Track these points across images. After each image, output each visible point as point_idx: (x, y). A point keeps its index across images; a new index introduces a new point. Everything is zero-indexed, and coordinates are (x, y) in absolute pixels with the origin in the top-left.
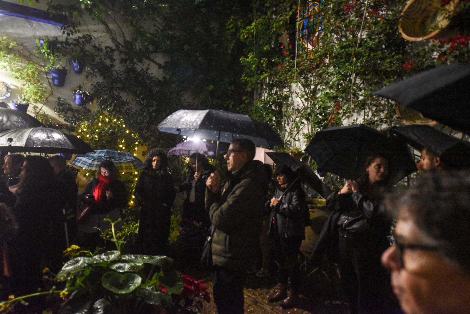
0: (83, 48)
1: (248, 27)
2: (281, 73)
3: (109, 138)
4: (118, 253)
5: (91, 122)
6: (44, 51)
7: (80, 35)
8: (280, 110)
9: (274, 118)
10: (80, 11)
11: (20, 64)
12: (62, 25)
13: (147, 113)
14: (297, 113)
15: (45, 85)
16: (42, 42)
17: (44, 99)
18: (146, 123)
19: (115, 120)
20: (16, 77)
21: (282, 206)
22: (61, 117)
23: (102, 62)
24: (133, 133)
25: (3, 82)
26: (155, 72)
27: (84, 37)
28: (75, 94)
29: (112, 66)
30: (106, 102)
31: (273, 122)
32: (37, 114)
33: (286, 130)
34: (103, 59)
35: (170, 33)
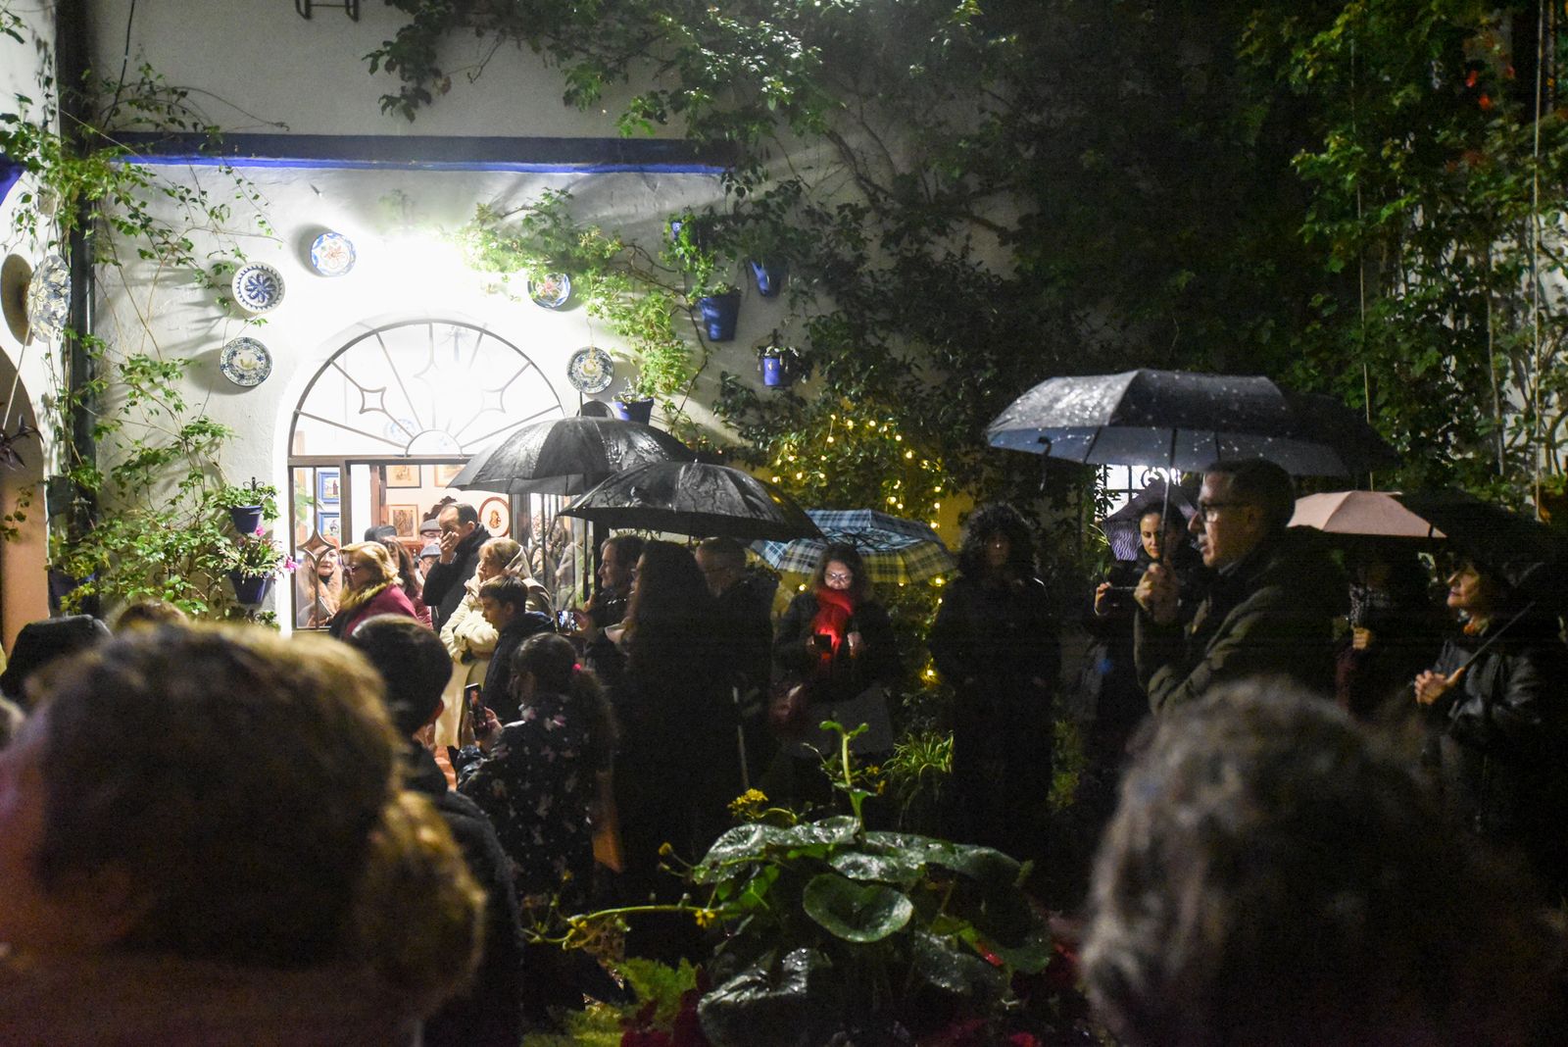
0: (777, 223)
1: (1322, 36)
2: (1473, 183)
3: (857, 476)
4: (855, 825)
5: (807, 434)
6: (681, 250)
7: (770, 186)
8: (1476, 329)
9: (1452, 362)
10: (764, 118)
11: (630, 294)
12: (723, 170)
13: (966, 393)
14: (1558, 334)
15: (689, 344)
16: (677, 226)
17: (689, 382)
18: (964, 423)
19: (873, 423)
20: (624, 333)
21: (1459, 708)
22: (730, 427)
23: (831, 255)
24: (926, 458)
25: (596, 350)
26: (989, 256)
27: (782, 189)
28: (762, 358)
29: (861, 259)
30: (847, 371)
31: (1450, 379)
32: (673, 422)
33: (1506, 407)
34: (833, 245)
35: (1035, 119)
